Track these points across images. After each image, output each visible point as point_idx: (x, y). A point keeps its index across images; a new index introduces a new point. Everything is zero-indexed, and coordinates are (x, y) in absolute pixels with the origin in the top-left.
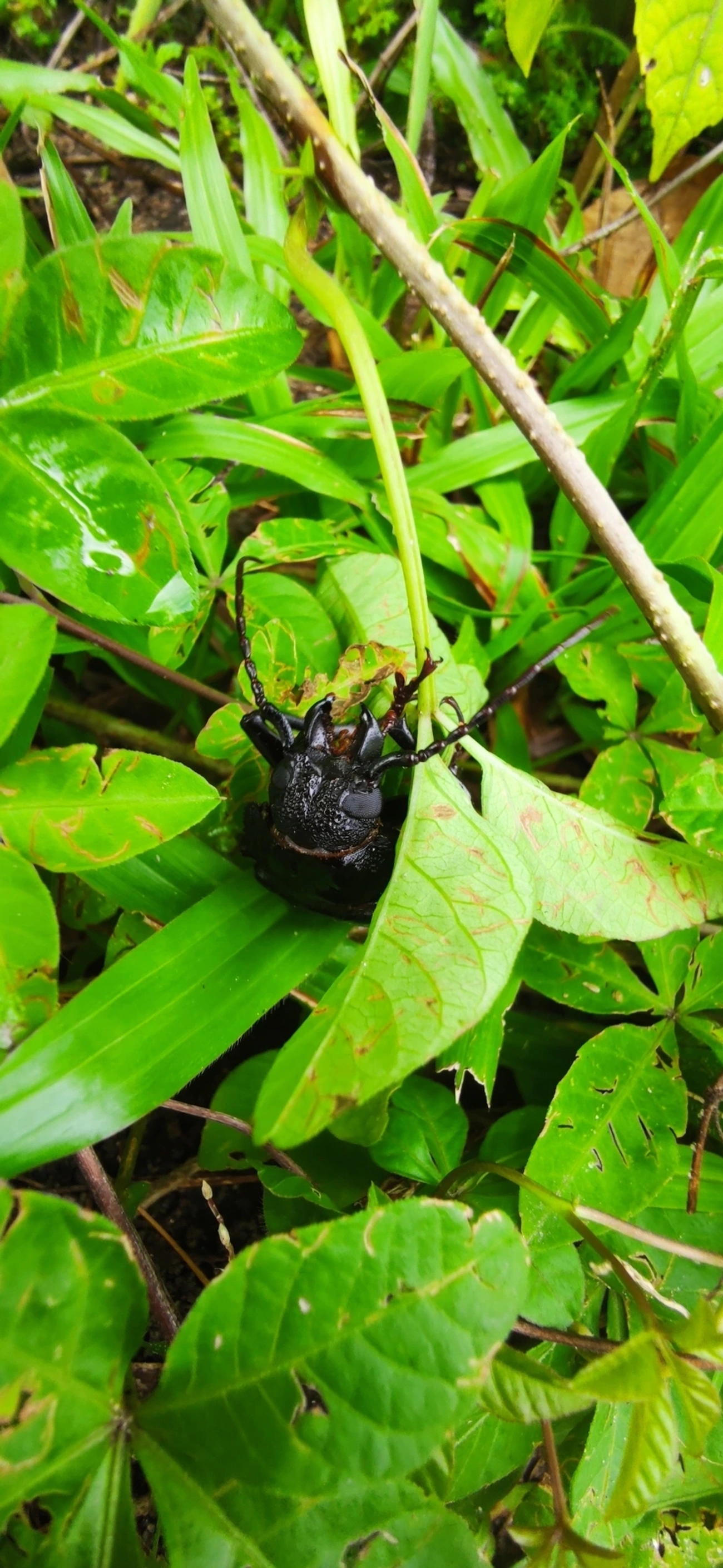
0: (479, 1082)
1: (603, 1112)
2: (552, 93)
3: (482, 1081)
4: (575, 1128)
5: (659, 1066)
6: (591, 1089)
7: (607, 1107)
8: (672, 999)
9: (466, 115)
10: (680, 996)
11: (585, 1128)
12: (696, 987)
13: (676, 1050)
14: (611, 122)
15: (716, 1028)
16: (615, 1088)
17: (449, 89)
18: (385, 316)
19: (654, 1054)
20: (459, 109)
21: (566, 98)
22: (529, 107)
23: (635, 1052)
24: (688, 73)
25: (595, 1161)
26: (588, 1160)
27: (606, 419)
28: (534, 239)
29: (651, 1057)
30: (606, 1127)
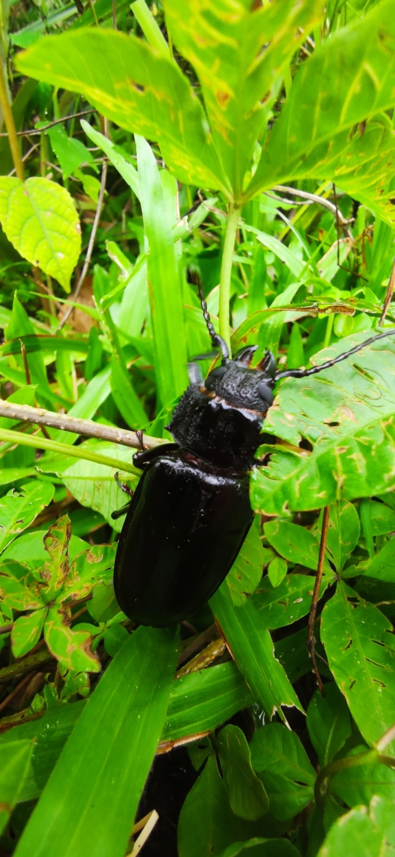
0: (291, 706)
1: (358, 657)
3: (292, 704)
4: (356, 680)
5: (355, 606)
6: (343, 652)
7: (357, 651)
8: (331, 571)
10: (333, 566)
11: (360, 673)
12: (333, 556)
13: (353, 591)
14: (43, 285)
16: (351, 639)
19: (348, 603)
23: (340, 611)
24: (53, 257)
25: (379, 685)
26: (376, 688)
28: (34, 336)
29: (349, 606)
30: (365, 661)
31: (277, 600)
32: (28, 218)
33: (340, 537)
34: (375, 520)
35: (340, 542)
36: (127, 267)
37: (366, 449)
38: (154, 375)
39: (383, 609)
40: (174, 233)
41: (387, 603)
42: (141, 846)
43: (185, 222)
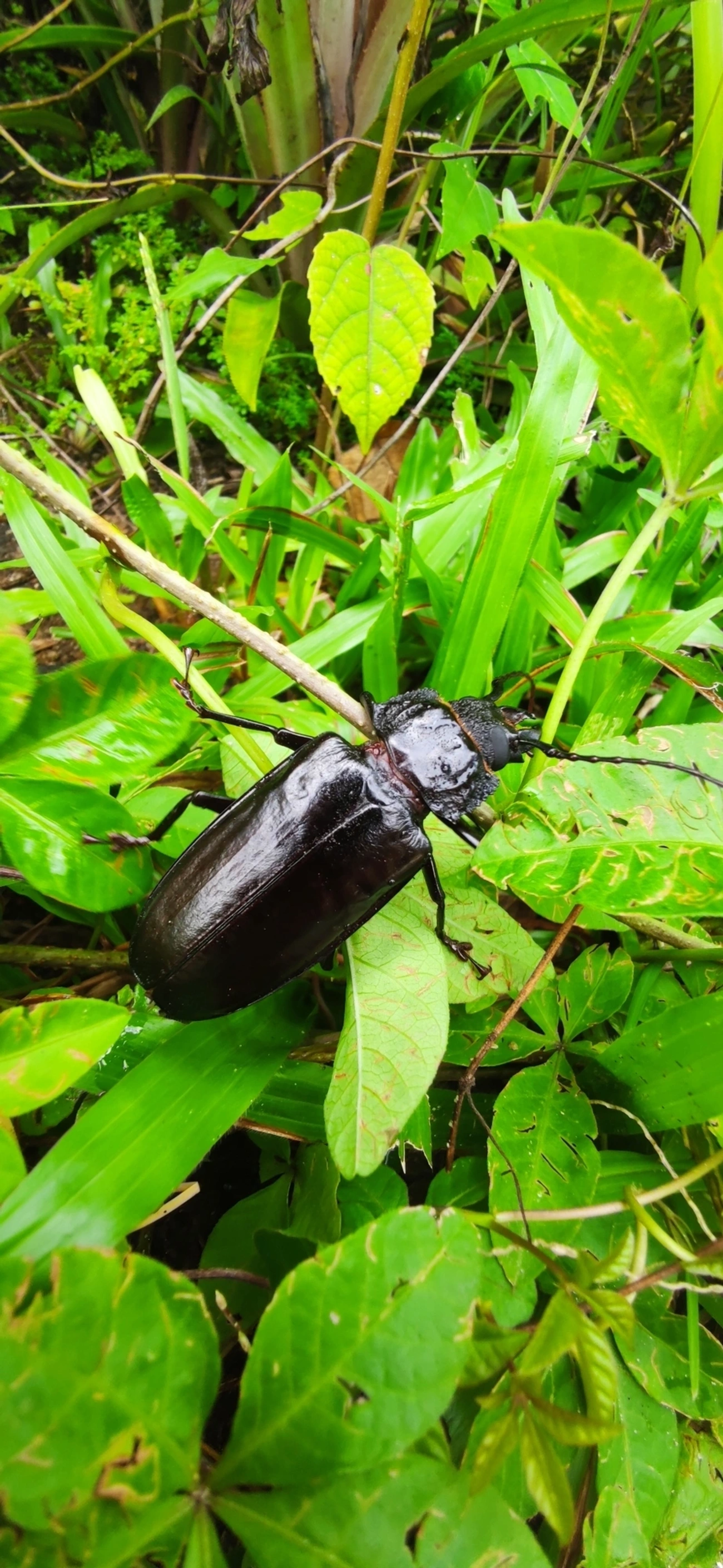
0: (419, 1150)
1: (533, 1148)
2: (281, 399)
3: (421, 1148)
4: (515, 1170)
5: (563, 1090)
6: (516, 1133)
7: (535, 1142)
8: (556, 1034)
9: (220, 431)
10: (561, 1030)
11: (525, 1166)
12: (569, 1017)
13: (571, 1072)
14: (328, 416)
15: (594, 1044)
16: (535, 1123)
17: (202, 417)
18: (195, 575)
19: (556, 1083)
20: (213, 429)
21: (293, 401)
22: (268, 409)
23: (540, 1087)
24: (366, 389)
25: (542, 1189)
26: (536, 1191)
27: (375, 619)
28: (289, 512)
29: (556, 1086)
30: (540, 1158)
31: (464, 1032)
32: (355, 313)
33: (591, 998)
34: (654, 998)
35: (589, 1004)
36: (472, 446)
37: (637, 865)
38: (438, 641)
39: (598, 1110)
40: (564, 449)
41: (608, 1106)
42: (168, 1212)
43: (588, 440)
